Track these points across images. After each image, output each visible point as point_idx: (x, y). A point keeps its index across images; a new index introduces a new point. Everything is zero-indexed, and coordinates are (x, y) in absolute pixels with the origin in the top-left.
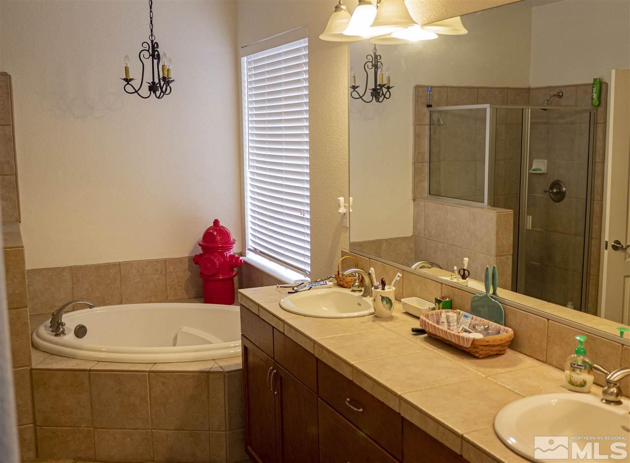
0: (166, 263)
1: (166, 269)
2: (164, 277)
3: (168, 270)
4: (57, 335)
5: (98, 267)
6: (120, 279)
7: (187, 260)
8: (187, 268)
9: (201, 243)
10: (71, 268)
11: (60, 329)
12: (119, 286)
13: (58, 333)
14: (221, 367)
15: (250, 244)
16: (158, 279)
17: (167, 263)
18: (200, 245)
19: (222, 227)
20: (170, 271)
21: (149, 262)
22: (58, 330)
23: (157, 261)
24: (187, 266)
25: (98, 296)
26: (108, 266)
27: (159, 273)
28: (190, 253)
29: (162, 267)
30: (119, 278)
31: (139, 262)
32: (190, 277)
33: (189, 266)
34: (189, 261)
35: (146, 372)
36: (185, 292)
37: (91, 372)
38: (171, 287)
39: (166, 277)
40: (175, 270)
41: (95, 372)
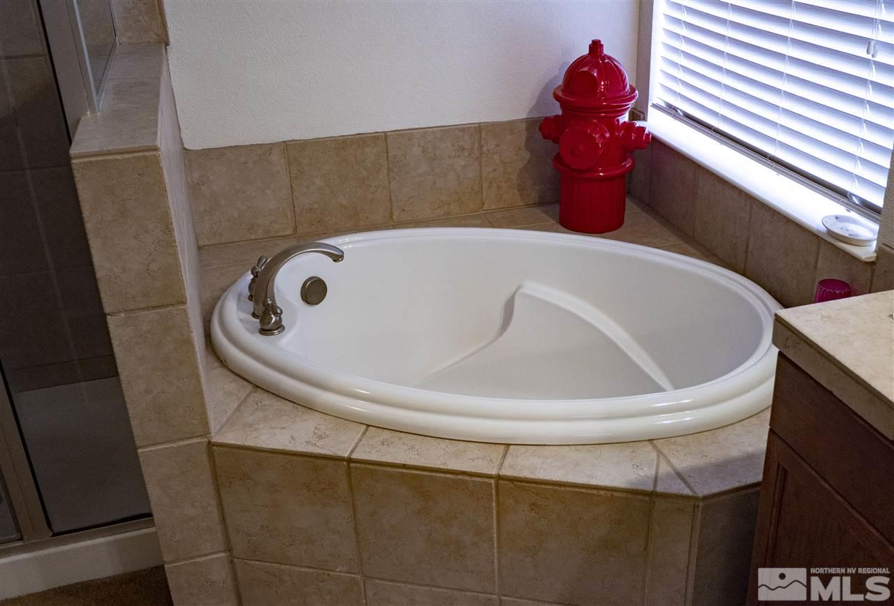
0: (480, 133)
1: (481, 146)
2: (477, 163)
3: (484, 149)
4: (265, 331)
5: (342, 144)
6: (389, 169)
7: (523, 126)
8: (523, 144)
9: (560, 94)
10: (286, 146)
11: (272, 318)
12: (387, 182)
13: (267, 327)
14: (679, 475)
15: (657, 94)
16: (465, 167)
17: (483, 134)
18: (557, 97)
19: (609, 58)
20: (488, 150)
21: (446, 132)
22: (267, 321)
23: (463, 129)
24: (524, 139)
25: (344, 202)
26: (361, 141)
27: (466, 153)
28: (531, 111)
29: (474, 143)
30: (386, 165)
31: (425, 132)
32: (529, 161)
33: (528, 140)
34: (528, 129)
35: (490, 477)
36: (517, 192)
37: (352, 465)
38: (491, 182)
39: (480, 162)
40: (499, 148)
41: (363, 466)
